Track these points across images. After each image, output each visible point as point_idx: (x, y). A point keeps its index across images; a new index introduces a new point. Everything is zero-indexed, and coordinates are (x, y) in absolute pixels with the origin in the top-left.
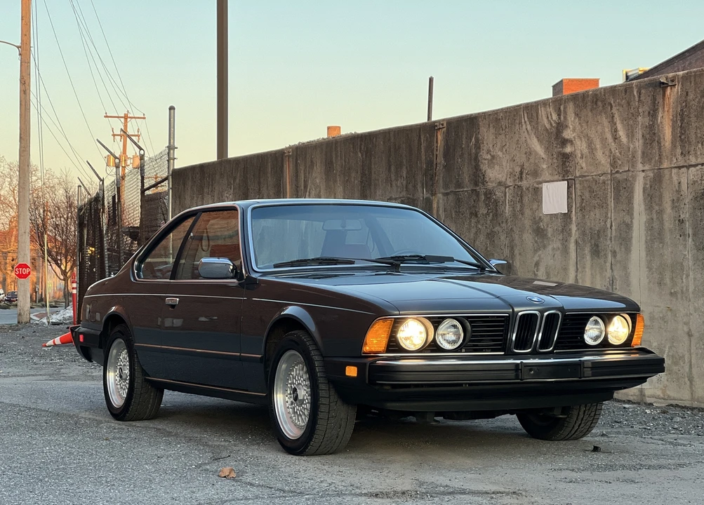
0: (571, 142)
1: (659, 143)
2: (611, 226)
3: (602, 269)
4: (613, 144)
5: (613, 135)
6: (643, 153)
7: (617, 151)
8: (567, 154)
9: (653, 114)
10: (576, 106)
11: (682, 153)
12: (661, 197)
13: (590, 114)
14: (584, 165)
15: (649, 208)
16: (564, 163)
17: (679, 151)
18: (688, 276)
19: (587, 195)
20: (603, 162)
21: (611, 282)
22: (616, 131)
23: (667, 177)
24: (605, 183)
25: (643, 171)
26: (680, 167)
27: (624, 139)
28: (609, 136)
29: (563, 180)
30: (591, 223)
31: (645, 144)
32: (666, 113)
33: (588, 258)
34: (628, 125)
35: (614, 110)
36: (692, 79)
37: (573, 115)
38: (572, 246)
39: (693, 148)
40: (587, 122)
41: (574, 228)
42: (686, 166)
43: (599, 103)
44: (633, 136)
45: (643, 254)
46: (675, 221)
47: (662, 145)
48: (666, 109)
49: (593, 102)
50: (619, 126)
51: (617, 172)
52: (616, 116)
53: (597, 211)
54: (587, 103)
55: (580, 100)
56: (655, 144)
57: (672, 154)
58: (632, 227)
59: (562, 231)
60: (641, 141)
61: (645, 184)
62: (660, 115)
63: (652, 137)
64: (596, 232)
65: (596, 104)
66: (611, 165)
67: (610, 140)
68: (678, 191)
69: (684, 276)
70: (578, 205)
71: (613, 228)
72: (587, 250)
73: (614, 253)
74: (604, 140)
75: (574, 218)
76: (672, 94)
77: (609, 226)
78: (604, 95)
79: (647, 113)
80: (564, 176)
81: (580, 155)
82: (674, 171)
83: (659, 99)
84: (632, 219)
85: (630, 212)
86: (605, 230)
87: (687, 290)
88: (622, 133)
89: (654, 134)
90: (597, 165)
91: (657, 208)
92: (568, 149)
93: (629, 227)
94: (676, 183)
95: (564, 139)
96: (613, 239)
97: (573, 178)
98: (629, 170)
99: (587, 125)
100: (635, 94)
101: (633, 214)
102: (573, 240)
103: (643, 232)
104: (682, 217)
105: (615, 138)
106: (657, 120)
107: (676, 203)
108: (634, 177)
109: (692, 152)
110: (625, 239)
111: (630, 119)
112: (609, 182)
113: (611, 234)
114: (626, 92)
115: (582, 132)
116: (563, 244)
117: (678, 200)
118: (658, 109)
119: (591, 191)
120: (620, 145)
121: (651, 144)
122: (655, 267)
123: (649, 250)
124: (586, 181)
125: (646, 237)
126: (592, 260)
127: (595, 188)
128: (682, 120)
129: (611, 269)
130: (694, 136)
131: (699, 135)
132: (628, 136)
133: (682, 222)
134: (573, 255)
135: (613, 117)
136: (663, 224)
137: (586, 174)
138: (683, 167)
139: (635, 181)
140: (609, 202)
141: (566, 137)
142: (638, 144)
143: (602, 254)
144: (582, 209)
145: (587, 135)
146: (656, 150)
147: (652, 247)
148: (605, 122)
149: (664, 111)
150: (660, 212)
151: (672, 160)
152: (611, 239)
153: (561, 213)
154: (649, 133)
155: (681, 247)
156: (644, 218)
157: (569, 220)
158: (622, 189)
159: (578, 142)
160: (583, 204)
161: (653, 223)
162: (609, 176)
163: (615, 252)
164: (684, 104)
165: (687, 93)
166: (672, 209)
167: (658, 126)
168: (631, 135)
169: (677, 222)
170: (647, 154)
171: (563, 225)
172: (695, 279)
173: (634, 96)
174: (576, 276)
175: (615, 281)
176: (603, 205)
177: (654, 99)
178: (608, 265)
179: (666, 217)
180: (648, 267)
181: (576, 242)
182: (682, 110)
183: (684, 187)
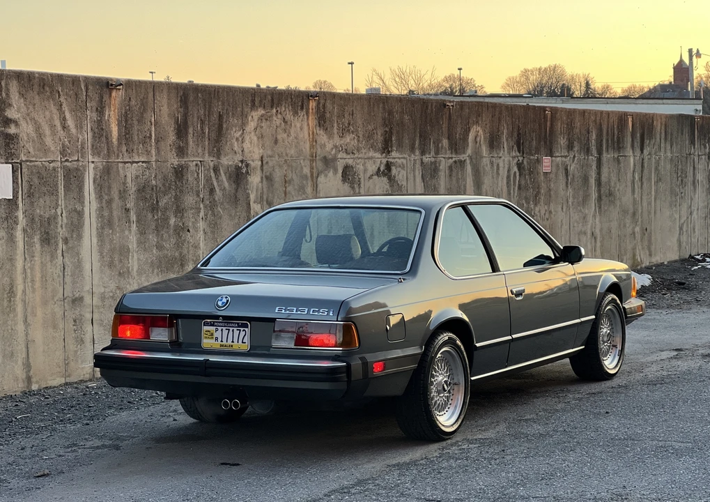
0: (16, 123)
1: (107, 138)
2: (62, 213)
3: (53, 257)
4: (62, 132)
5: (61, 123)
6: (93, 146)
7: (66, 140)
8: (10, 135)
9: (100, 110)
10: (22, 85)
11: (127, 150)
12: (110, 187)
13: (37, 97)
14: (31, 150)
15: (100, 197)
16: (7, 145)
17: (124, 149)
18: (133, 256)
19: (36, 181)
20: (52, 149)
21: (62, 269)
22: (64, 119)
23: (115, 170)
24: (55, 170)
25: (93, 162)
26: (125, 163)
27: (73, 131)
28: (58, 123)
29: (6, 163)
30: (40, 210)
31: (94, 137)
32: (112, 112)
33: (38, 246)
34: (77, 116)
35: (62, 99)
36: (134, 88)
37: (18, 94)
38: (19, 235)
39: (135, 147)
40: (34, 105)
41: (20, 214)
42: (130, 162)
43: (47, 89)
44: (81, 128)
45: (95, 240)
46: (122, 209)
47: (110, 140)
48: (112, 109)
49: (40, 85)
50: (68, 115)
51: (67, 161)
52: (64, 105)
53: (47, 198)
54: (33, 85)
55: (26, 80)
56: (104, 139)
57: (118, 150)
58: (83, 214)
59: (6, 219)
60: (90, 134)
61: (96, 175)
62: (107, 113)
63: (100, 131)
64: (46, 219)
65: (44, 88)
66: (61, 153)
67: (59, 127)
68: (124, 184)
69: (130, 257)
70: (25, 191)
71: (64, 215)
72: (36, 239)
73: (66, 241)
74: (52, 127)
75: (20, 205)
76: (117, 96)
77: (59, 213)
78: (52, 81)
79: (94, 109)
80: (7, 159)
81: (26, 138)
82: (120, 165)
83: (106, 98)
84: (83, 207)
85: (81, 199)
86: (55, 217)
87: (132, 269)
88: (70, 123)
89: (102, 129)
90: (46, 151)
91: (106, 197)
92: (12, 130)
93: (80, 214)
94: (123, 176)
95: (7, 118)
96: (64, 226)
97: (18, 161)
98: (78, 160)
99: (34, 108)
100: (83, 88)
101: (84, 203)
102: (19, 227)
103: (94, 219)
104: (128, 206)
105: (64, 127)
106: (105, 116)
107: (123, 194)
108: (84, 167)
109: (135, 151)
110: (76, 226)
111: (79, 110)
112: (59, 169)
113: (62, 221)
114: (73, 84)
115: (28, 115)
116: (8, 233)
117: (124, 191)
118: (105, 107)
119: (40, 177)
120: (69, 135)
121: (99, 138)
122: (106, 251)
123: (100, 236)
124: (35, 166)
125: (97, 224)
126: (42, 247)
127: (44, 174)
128: (126, 121)
129: (63, 256)
130: (136, 138)
131: (140, 137)
132: (76, 126)
133: (127, 210)
134: (20, 244)
135: (61, 105)
136: (112, 212)
137: (34, 159)
138: (127, 162)
139: (85, 170)
140: (59, 190)
141: (9, 116)
142: (88, 136)
143: (53, 241)
144: (30, 195)
145: (34, 119)
146: (104, 145)
147: (102, 233)
148: (54, 109)
149: (110, 110)
150: (110, 202)
151: (118, 156)
152: (62, 226)
153: (5, 199)
154: (98, 128)
155: (127, 233)
156: (95, 205)
157: (14, 207)
158: (74, 178)
159: (23, 123)
160: (32, 191)
161: (103, 211)
162: (60, 163)
163: (66, 239)
164: (128, 107)
165: (130, 98)
166: (120, 198)
167: (106, 122)
168: (79, 127)
169: (124, 210)
170: (96, 148)
171: (7, 211)
172: (139, 259)
173: (82, 90)
174: (24, 266)
175: (66, 267)
176: (53, 192)
177: (101, 97)
178: (59, 252)
179: (114, 206)
180: (99, 252)
181: (24, 231)
182: (126, 113)
183: (129, 180)
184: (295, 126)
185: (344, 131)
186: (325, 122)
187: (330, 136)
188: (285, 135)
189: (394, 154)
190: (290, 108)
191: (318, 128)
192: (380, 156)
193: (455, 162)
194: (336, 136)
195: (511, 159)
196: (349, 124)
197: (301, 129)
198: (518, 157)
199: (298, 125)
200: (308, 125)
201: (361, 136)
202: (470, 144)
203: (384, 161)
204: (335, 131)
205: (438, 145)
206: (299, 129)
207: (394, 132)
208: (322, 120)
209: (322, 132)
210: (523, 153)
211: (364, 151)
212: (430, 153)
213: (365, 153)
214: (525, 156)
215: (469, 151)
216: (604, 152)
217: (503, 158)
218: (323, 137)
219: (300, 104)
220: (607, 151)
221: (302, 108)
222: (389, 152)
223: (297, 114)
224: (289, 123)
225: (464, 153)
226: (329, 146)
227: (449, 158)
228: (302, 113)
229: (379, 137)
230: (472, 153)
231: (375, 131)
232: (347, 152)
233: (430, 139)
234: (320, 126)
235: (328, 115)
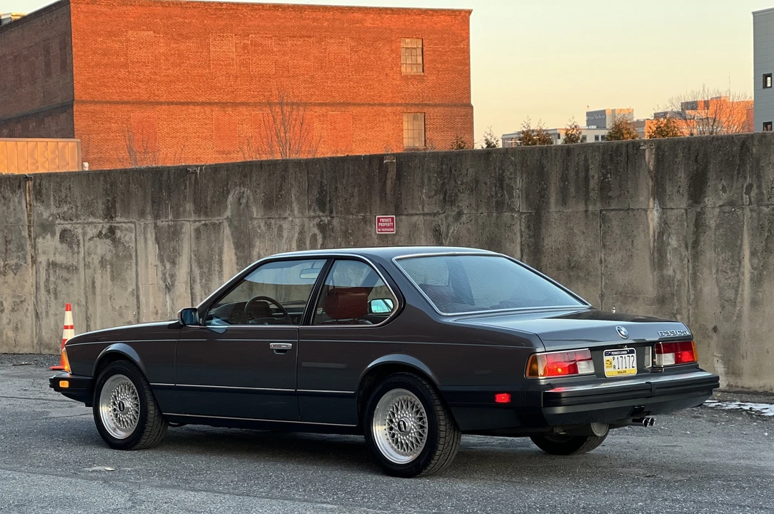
184: (14, 201)
185: (60, 203)
186: (41, 197)
187: (48, 207)
188: (5, 208)
189: (118, 219)
190: (9, 188)
191: (35, 201)
192: (101, 221)
193: (205, 225)
194: (53, 206)
195: (306, 220)
196: (66, 197)
197: (20, 203)
198: (319, 217)
199: (16, 200)
200: (26, 199)
201: (79, 204)
202: (229, 207)
203: (107, 226)
204: (52, 202)
205: (178, 210)
206: (17, 204)
207: (118, 200)
208: (39, 194)
209: (38, 204)
210: (331, 212)
211: (83, 217)
212: (167, 217)
213: (85, 219)
214: (334, 214)
215: (228, 213)
216: (553, 200)
217: (290, 219)
218: (39, 208)
219: (18, 184)
220: (564, 201)
221: (19, 187)
222: (112, 218)
223: (15, 191)
224: (8, 199)
225: (219, 215)
226: (46, 215)
227: (195, 221)
228: (18, 192)
229: (100, 206)
230: (232, 215)
231: (94, 201)
232: (64, 218)
233: (167, 204)
234: (36, 199)
235: (44, 191)
